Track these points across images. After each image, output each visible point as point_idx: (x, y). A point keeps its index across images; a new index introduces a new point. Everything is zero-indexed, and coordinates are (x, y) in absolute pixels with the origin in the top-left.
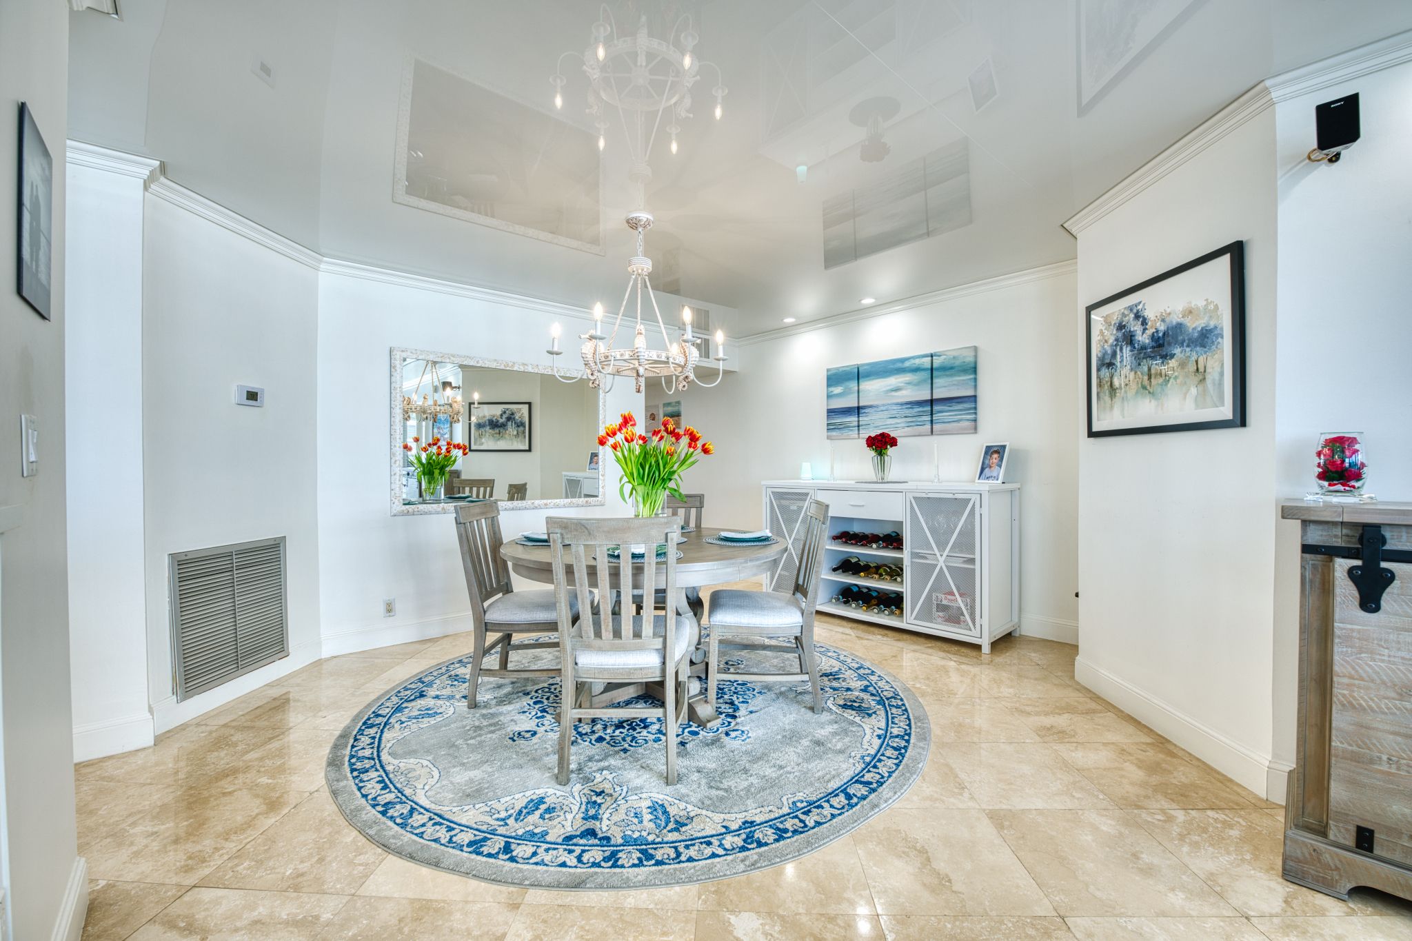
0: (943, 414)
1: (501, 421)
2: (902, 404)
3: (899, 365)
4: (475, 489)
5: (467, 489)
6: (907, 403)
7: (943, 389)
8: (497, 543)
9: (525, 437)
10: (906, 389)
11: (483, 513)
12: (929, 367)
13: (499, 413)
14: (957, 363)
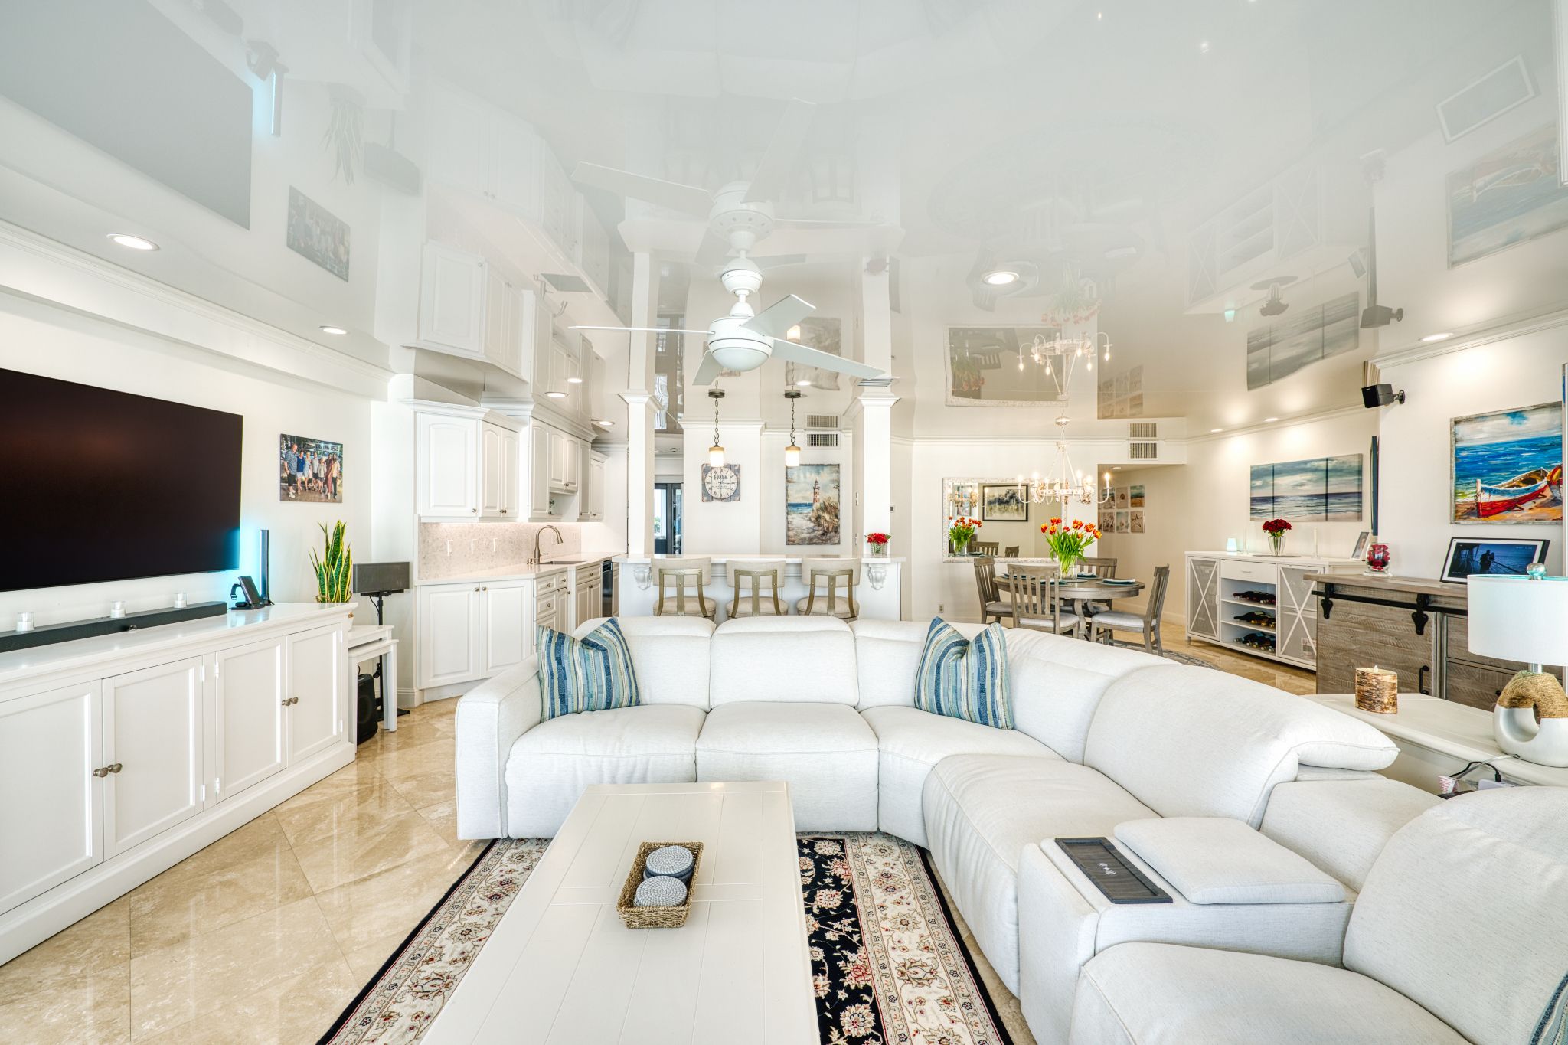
0: (1335, 506)
1: (1006, 499)
2: (1305, 496)
3: (1303, 466)
4: (986, 549)
5: (981, 549)
6: (1308, 496)
7: (1335, 486)
8: (993, 575)
9: (1023, 511)
10: (1308, 485)
11: (986, 563)
12: (1325, 468)
13: (1004, 493)
14: (1346, 466)
